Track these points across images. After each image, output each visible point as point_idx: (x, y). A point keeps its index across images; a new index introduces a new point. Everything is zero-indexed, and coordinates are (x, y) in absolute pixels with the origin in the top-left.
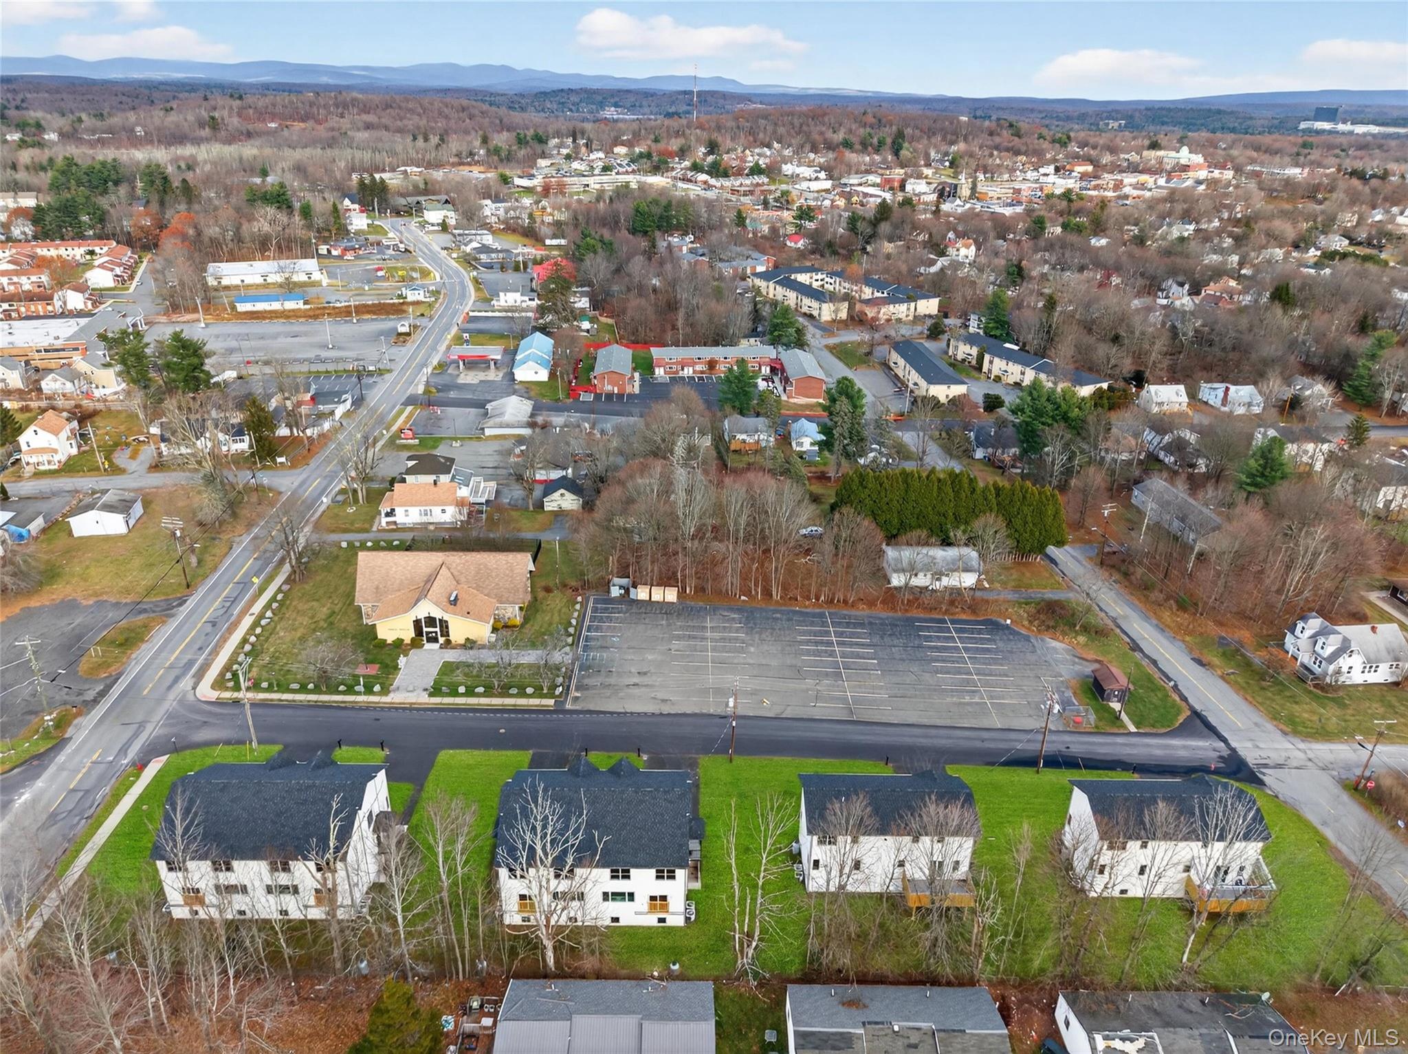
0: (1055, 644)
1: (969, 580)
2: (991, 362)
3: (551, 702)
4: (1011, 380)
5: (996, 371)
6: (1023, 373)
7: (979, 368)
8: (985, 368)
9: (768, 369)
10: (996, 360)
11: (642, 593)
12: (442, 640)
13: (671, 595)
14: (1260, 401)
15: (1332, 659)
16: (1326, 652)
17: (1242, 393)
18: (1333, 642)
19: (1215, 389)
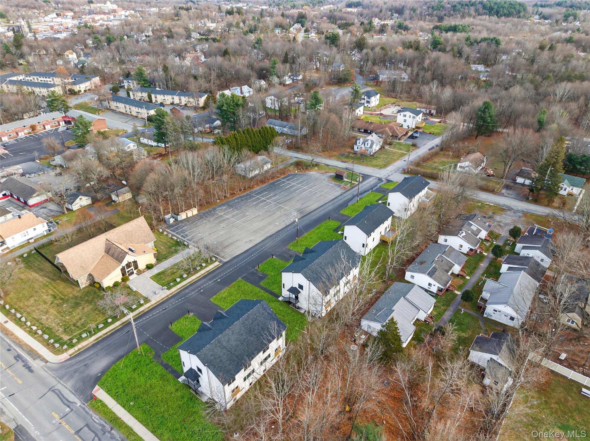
0: (312, 173)
1: (269, 166)
2: (156, 97)
3: (217, 263)
4: (168, 103)
5: (159, 101)
6: (173, 99)
7: (151, 101)
8: (154, 100)
9: (64, 123)
10: (158, 96)
11: (183, 216)
12: (135, 272)
13: (195, 211)
14: (251, 90)
15: (371, 147)
16: (369, 146)
17: (245, 88)
18: (370, 142)
19: (236, 89)
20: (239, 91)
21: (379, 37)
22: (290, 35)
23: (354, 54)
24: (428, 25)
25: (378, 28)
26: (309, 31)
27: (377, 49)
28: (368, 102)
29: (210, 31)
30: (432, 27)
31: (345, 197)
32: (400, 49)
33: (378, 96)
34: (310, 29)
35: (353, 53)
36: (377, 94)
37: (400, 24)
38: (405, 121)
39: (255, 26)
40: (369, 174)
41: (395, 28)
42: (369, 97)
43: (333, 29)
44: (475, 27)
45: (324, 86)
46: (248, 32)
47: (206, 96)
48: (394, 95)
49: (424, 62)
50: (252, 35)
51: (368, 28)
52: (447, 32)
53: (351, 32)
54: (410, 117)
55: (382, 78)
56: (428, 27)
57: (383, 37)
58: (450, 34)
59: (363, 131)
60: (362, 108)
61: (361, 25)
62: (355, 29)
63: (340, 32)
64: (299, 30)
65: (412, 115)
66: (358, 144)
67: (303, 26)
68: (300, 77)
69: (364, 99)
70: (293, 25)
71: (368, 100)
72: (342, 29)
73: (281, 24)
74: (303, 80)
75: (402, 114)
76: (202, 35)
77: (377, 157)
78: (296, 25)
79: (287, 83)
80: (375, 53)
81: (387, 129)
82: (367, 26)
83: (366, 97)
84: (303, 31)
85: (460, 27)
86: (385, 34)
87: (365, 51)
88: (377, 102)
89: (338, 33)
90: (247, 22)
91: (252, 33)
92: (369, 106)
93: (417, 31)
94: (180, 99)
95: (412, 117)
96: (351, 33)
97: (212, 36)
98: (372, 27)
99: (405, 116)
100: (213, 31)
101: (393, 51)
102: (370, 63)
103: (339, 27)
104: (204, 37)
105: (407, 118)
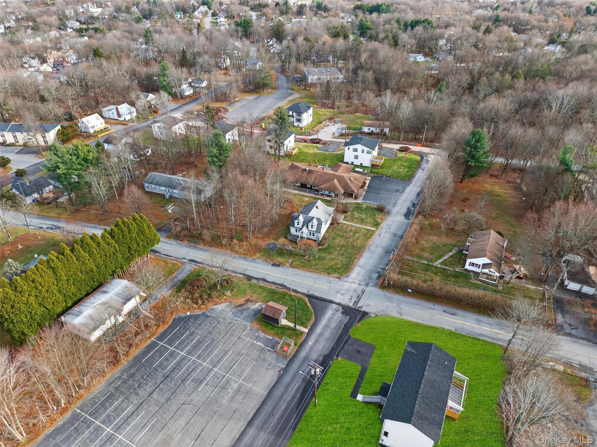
0: (220, 307)
6: (3, 136)
14: (134, 109)
15: (318, 230)
16: (315, 229)
17: (124, 108)
18: (315, 222)
19: (110, 110)
20: (115, 112)
21: (298, 20)
22: (194, 20)
23: (272, 45)
24: (348, 4)
25: (295, 9)
26: (217, 15)
27: (300, 39)
28: (299, 120)
29: (93, 18)
30: (352, 6)
31: (287, 387)
32: (326, 38)
33: (311, 111)
34: (218, 12)
35: (271, 43)
36: (309, 108)
37: (319, 4)
38: (356, 157)
39: (150, 11)
40: (324, 296)
41: (314, 9)
42: (300, 114)
43: (245, 11)
44: (398, 6)
45: (238, 95)
46: (140, 19)
47: (59, 127)
48: (329, 102)
49: (359, 56)
50: (148, 22)
51: (285, 9)
52: (371, 13)
53: (264, 14)
54: (363, 151)
55: (312, 79)
56: (348, 7)
57: (302, 20)
58: (375, 15)
59: (299, 185)
60: (292, 138)
61: (276, 6)
62: (270, 11)
63: (254, 15)
64: (205, 14)
65: (366, 149)
66: (296, 225)
67: (210, 9)
68: (204, 84)
69: (293, 116)
70: (198, 8)
71: (299, 118)
72: (255, 12)
73: (183, 7)
74: (208, 87)
75: (351, 147)
76: (84, 23)
77: (329, 247)
78: (201, 7)
79: (187, 93)
80: (298, 46)
81: (335, 181)
82: (282, 7)
83: (294, 114)
84: (210, 15)
85: (384, 6)
86: (304, 17)
87: (285, 42)
88: (311, 119)
89: (251, 16)
90: (140, 6)
91: (147, 19)
92: (301, 125)
93: (339, 12)
94: (15, 137)
95: (365, 152)
96: (266, 17)
97: (97, 25)
98: (289, 9)
99: (356, 150)
100: (97, 18)
101: (320, 42)
102: (293, 60)
103: (252, 9)
104: (84, 27)
105: (359, 153)
